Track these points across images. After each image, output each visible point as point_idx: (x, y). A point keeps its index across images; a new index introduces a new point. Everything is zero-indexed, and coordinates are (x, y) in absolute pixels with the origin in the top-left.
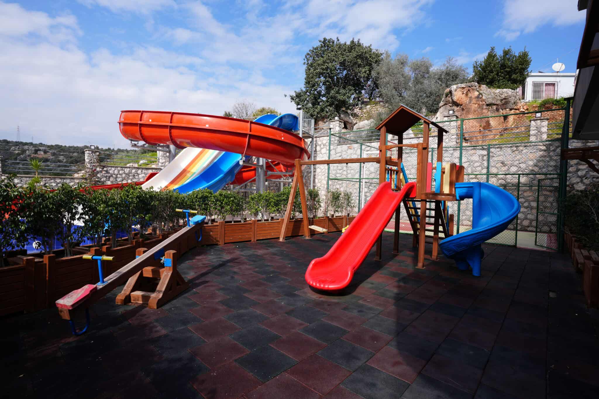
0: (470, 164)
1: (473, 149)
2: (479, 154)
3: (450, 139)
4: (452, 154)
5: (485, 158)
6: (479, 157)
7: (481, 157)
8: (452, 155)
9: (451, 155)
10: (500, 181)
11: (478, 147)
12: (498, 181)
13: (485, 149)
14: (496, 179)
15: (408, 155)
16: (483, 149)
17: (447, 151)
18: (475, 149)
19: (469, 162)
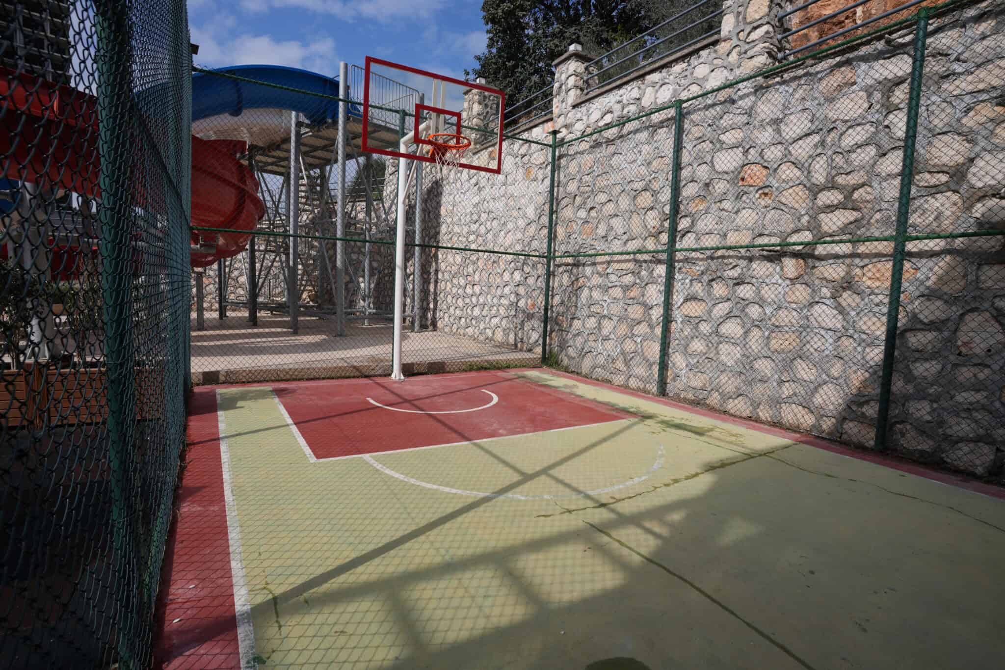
0: (823, 143)
1: (839, 65)
2: (870, 82)
3: (747, 47)
4: (750, 112)
5: (900, 95)
6: (869, 95)
7: (877, 96)
8: (750, 116)
9: (744, 119)
10: (979, 210)
11: (864, 50)
12: (969, 208)
13: (904, 45)
14: (955, 197)
15: (612, 149)
16: (894, 50)
17: (733, 102)
18: (848, 62)
19: (818, 131)
